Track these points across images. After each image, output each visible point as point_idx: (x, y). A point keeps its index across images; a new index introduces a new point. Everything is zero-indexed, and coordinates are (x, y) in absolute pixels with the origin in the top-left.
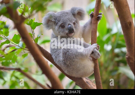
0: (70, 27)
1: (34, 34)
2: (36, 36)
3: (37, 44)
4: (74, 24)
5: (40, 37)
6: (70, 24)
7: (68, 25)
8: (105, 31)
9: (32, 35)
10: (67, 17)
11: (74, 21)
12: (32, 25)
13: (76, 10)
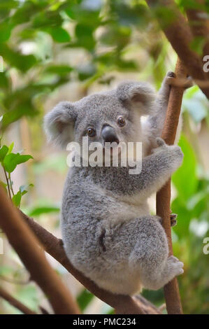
0: (108, 133)
1: (12, 183)
2: (16, 190)
3: (18, 209)
4: (121, 123)
5: (25, 192)
6: (108, 125)
7: (103, 128)
8: (193, 184)
9: (7, 187)
10: (101, 108)
11: (119, 117)
12: (6, 161)
13: (130, 90)
